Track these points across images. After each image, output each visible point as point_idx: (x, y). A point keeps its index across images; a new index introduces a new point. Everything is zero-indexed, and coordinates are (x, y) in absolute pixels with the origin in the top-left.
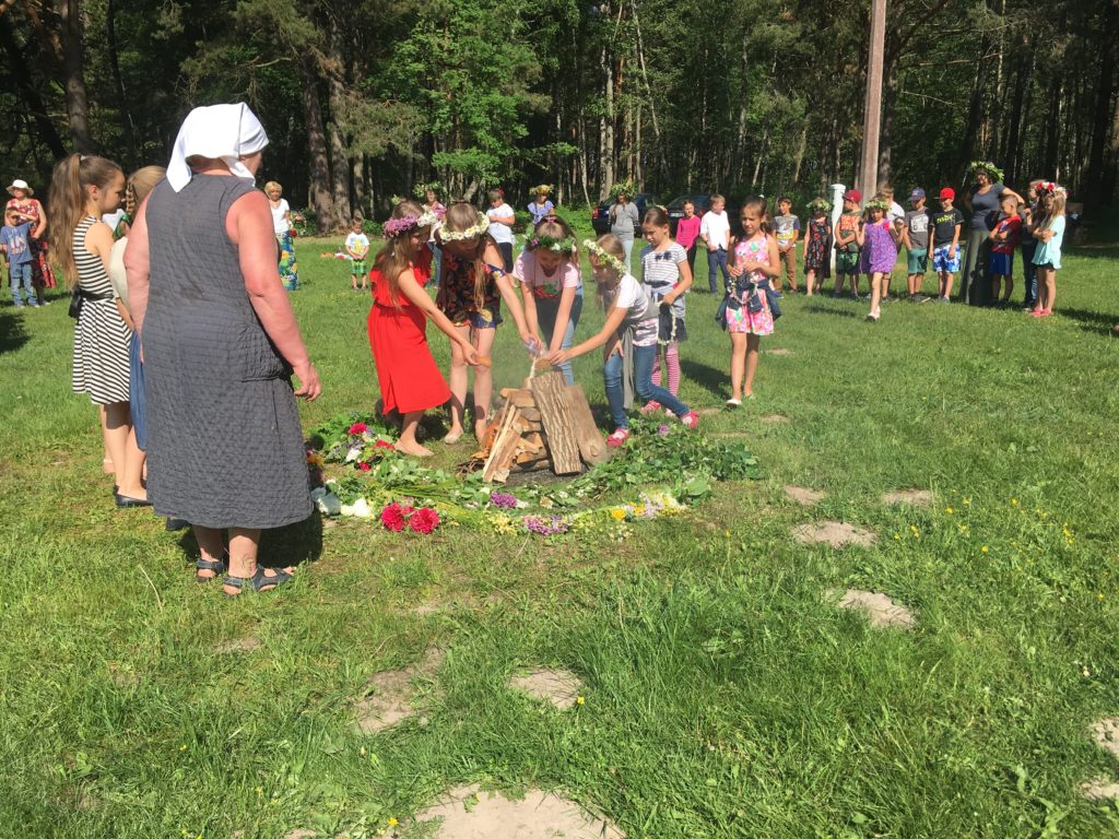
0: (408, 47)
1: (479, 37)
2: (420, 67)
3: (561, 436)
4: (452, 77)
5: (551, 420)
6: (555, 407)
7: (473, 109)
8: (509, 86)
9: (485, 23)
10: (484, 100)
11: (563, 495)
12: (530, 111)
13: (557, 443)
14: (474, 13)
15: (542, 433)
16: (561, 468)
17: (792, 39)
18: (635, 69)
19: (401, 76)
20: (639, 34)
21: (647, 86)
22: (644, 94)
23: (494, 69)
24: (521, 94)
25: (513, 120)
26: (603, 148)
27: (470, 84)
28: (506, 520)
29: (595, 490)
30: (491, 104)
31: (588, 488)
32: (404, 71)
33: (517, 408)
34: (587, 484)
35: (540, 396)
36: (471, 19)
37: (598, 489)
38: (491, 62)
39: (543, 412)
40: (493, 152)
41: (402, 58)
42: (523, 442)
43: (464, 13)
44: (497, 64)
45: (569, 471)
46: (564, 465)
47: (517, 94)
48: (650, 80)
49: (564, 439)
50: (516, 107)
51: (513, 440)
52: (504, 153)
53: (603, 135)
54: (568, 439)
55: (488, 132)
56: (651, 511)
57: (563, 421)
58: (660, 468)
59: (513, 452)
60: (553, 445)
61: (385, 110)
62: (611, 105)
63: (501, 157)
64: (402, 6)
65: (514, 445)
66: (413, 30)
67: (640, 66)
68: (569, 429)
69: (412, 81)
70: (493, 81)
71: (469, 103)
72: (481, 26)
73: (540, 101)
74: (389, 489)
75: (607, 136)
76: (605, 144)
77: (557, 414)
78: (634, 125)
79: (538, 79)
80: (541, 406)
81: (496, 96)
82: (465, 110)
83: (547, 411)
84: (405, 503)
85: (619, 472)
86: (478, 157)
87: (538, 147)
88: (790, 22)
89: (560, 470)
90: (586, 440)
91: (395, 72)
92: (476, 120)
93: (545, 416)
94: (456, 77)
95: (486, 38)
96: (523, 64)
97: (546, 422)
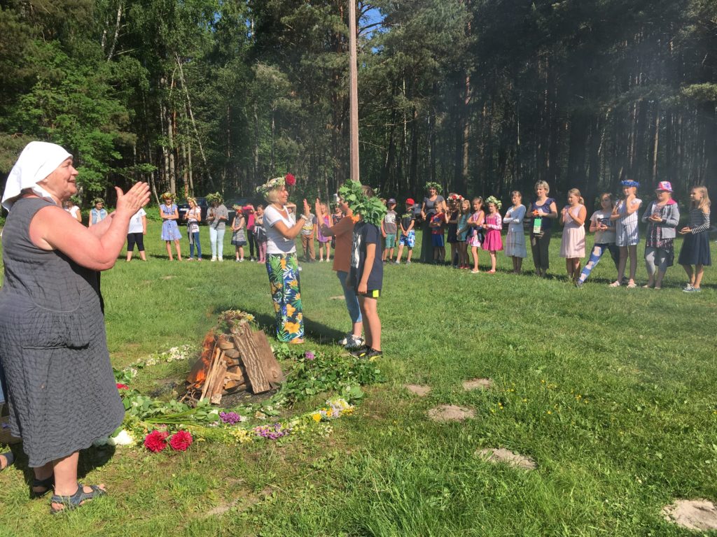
0: (29, 98)
1: (84, 94)
2: (40, 112)
3: (255, 367)
4: (64, 120)
5: (247, 356)
6: (250, 347)
7: (81, 141)
8: (107, 127)
9: (89, 85)
10: (89, 135)
11: (270, 408)
12: (122, 143)
13: (253, 372)
14: (79, 79)
15: (241, 365)
16: (257, 389)
17: (297, 108)
18: (187, 119)
19: (27, 118)
20: (188, 98)
21: (195, 130)
22: (194, 135)
23: (94, 115)
24: (114, 133)
25: (111, 149)
26: (167, 168)
27: (78, 125)
28: (245, 432)
29: (287, 403)
30: (94, 138)
31: (282, 401)
32: (28, 114)
33: (222, 350)
34: (282, 398)
35: (238, 340)
36: (77, 82)
37: (290, 401)
38: (93, 111)
39: (242, 351)
40: (98, 170)
41: (25, 105)
42: (229, 374)
43: (72, 78)
44: (98, 112)
45: (263, 390)
46: (259, 387)
47: (112, 132)
48: (197, 126)
49: (258, 369)
50: (113, 141)
51: (222, 373)
52: (105, 170)
53: (167, 160)
54: (260, 368)
55: (93, 157)
56: (336, 413)
57: (256, 356)
58: (326, 382)
59: (223, 382)
60: (250, 374)
61: (14, 140)
62: (172, 141)
63: (103, 173)
64: (25, 71)
65: (223, 376)
66: (34, 87)
67: (190, 118)
68: (259, 361)
69: (34, 122)
70: (96, 123)
71: (78, 137)
72: (85, 87)
73: (129, 137)
74: (143, 420)
75: (170, 160)
76: (169, 166)
77: (251, 352)
78: (187, 155)
79: (126, 123)
80: (240, 347)
81: (97, 133)
82: (74, 141)
83: (244, 350)
84: (162, 430)
85: (301, 388)
86: (86, 173)
87: (128, 166)
88: (296, 98)
89: (256, 390)
90: (269, 367)
91: (20, 114)
92: (83, 148)
93: (244, 354)
94: (68, 119)
95: (88, 95)
96: (117, 113)
97: (244, 358)
